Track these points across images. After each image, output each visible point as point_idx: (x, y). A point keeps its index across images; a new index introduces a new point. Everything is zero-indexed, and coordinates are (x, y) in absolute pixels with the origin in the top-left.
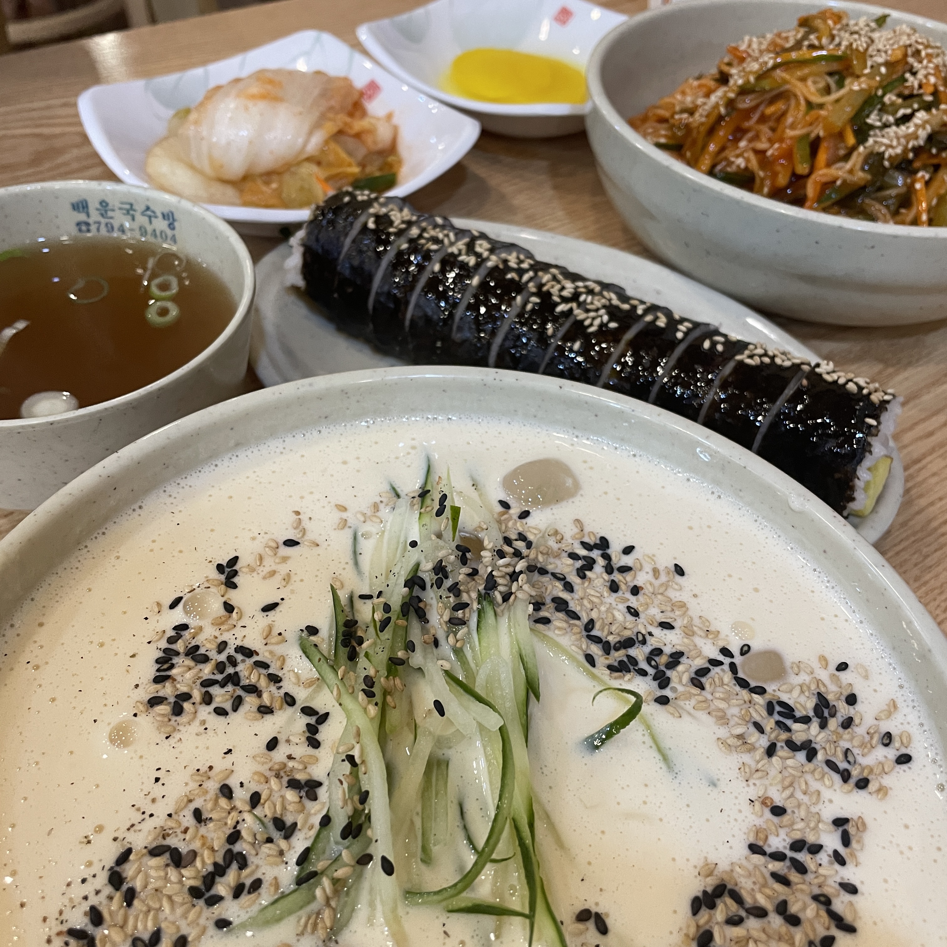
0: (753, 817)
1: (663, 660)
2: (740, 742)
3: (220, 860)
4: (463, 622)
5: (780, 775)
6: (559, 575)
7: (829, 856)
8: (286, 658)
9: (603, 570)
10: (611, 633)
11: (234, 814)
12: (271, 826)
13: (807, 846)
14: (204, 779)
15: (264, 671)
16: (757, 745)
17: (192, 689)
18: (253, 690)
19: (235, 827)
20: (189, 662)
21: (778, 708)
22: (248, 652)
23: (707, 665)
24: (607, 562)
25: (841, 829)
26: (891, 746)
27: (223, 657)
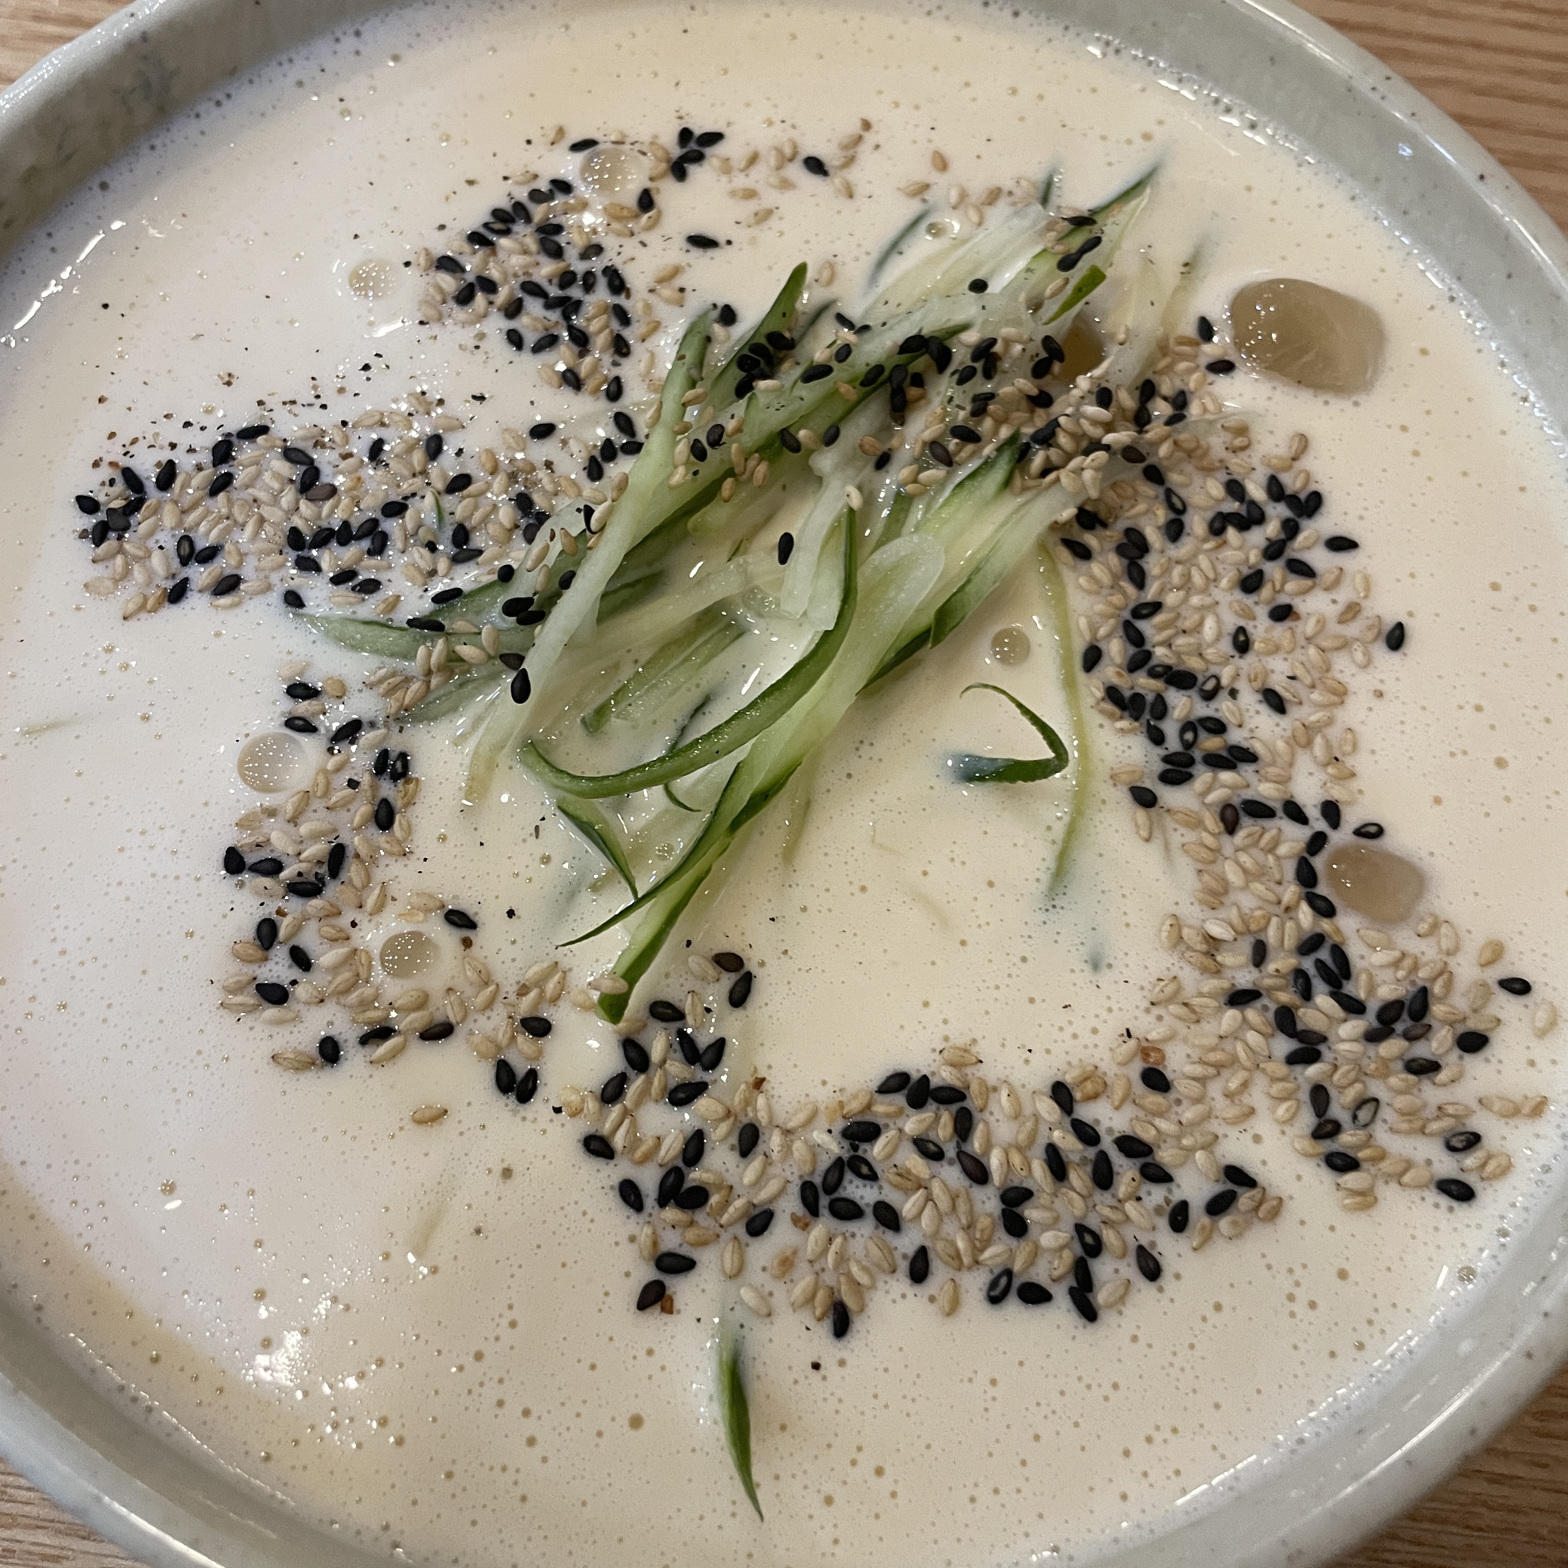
0: (1107, 1056)
1: (1210, 743)
2: (1204, 947)
3: (355, 524)
4: (948, 461)
5: (1217, 1040)
6: (1175, 500)
7: (1168, 1201)
8: (661, 329)
9: (1263, 544)
10: (1170, 646)
11: (418, 481)
12: (449, 532)
13: (1148, 1160)
14: (421, 410)
15: (615, 325)
16: (1228, 973)
17: (506, 281)
18: (581, 340)
19: (406, 498)
20: (532, 243)
21: (1324, 954)
22: (617, 283)
23: (1278, 806)
24: (1283, 536)
25: (1230, 1186)
26: (1458, 1156)
27: (580, 267)
